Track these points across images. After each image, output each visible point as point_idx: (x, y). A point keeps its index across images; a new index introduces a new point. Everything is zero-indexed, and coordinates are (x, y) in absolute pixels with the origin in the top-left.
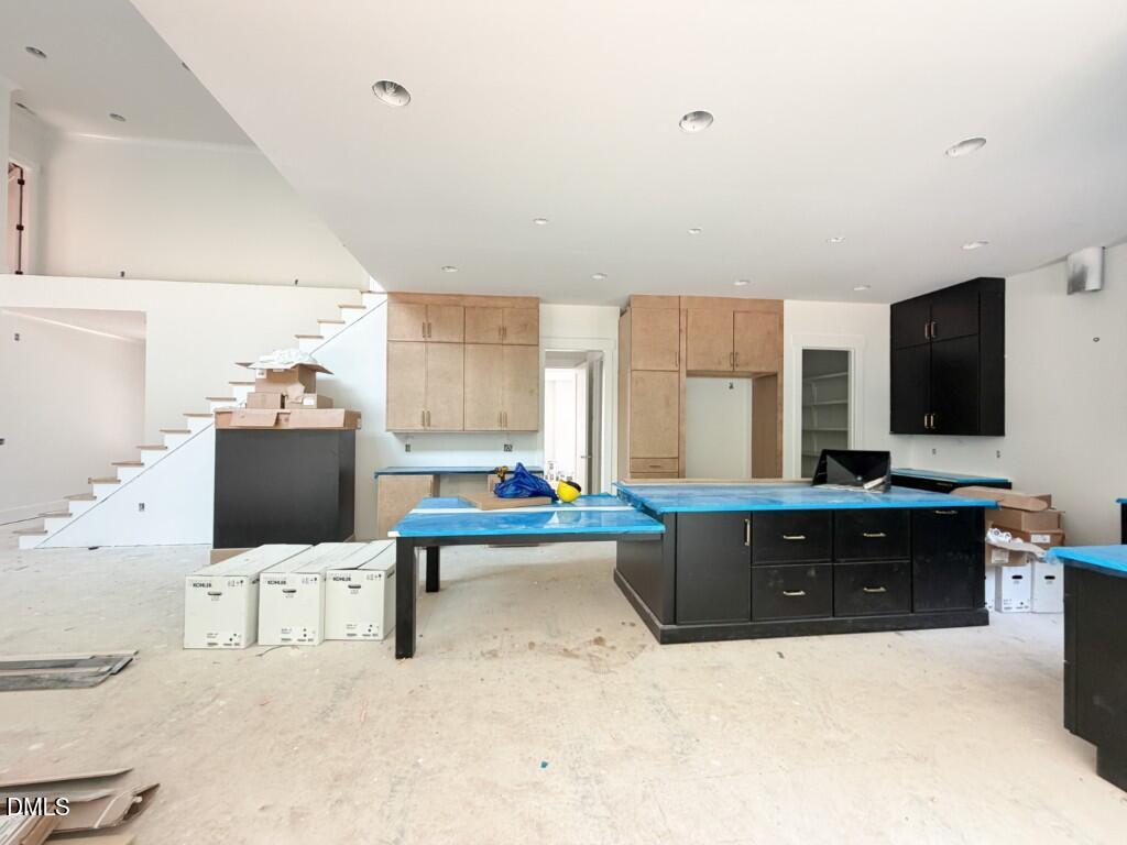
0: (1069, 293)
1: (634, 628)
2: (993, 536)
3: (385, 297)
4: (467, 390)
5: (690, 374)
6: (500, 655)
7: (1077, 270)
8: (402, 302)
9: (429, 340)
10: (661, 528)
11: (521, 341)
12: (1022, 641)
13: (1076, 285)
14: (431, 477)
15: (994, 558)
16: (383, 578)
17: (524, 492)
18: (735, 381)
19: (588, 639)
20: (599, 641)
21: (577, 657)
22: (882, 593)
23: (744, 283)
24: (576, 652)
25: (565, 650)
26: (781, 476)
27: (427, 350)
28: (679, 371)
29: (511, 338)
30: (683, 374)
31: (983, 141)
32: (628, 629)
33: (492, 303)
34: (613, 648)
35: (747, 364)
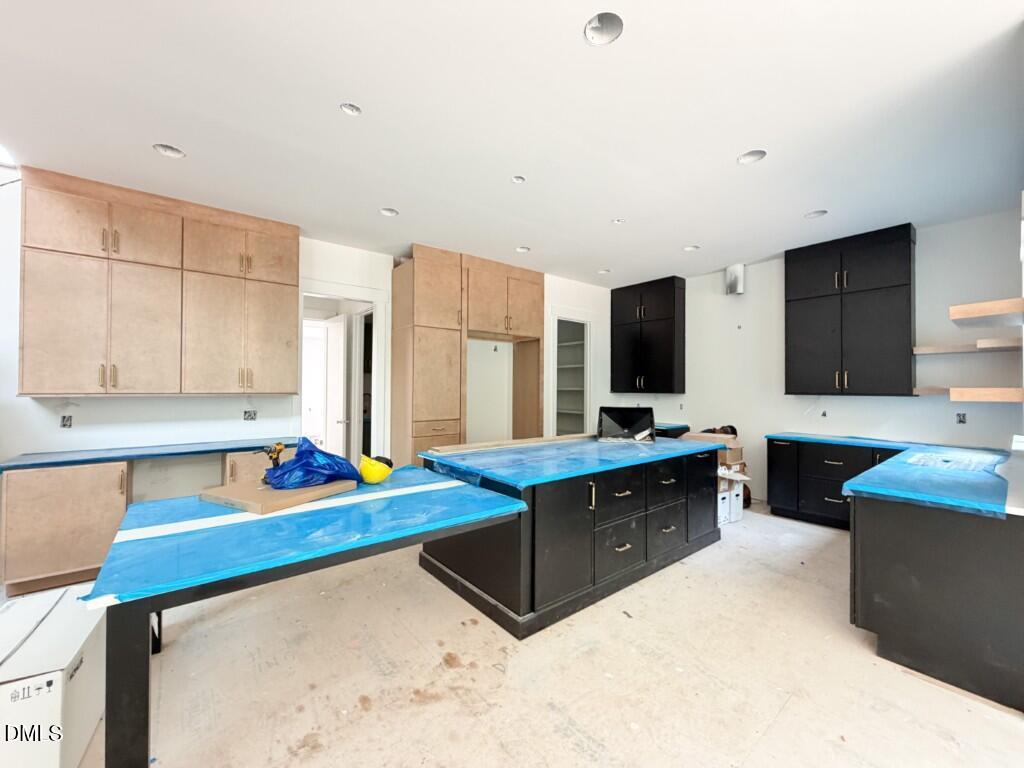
0: (727, 294)
1: (478, 627)
2: (721, 471)
3: (18, 174)
4: (187, 336)
5: (472, 335)
6: (323, 741)
7: (733, 277)
8: (57, 188)
9: (115, 256)
10: (522, 506)
11: (273, 278)
12: (746, 549)
13: (732, 289)
14: (123, 465)
15: (722, 486)
16: (58, 686)
17: (316, 477)
18: (500, 345)
19: (437, 663)
20: (450, 661)
21: (436, 698)
22: (674, 531)
23: (525, 250)
24: (432, 691)
25: (417, 692)
26: (542, 436)
27: (110, 270)
28: (461, 331)
29: (258, 272)
30: (465, 334)
31: (763, 153)
32: (471, 628)
33: (230, 221)
34: (473, 665)
35: (518, 329)
